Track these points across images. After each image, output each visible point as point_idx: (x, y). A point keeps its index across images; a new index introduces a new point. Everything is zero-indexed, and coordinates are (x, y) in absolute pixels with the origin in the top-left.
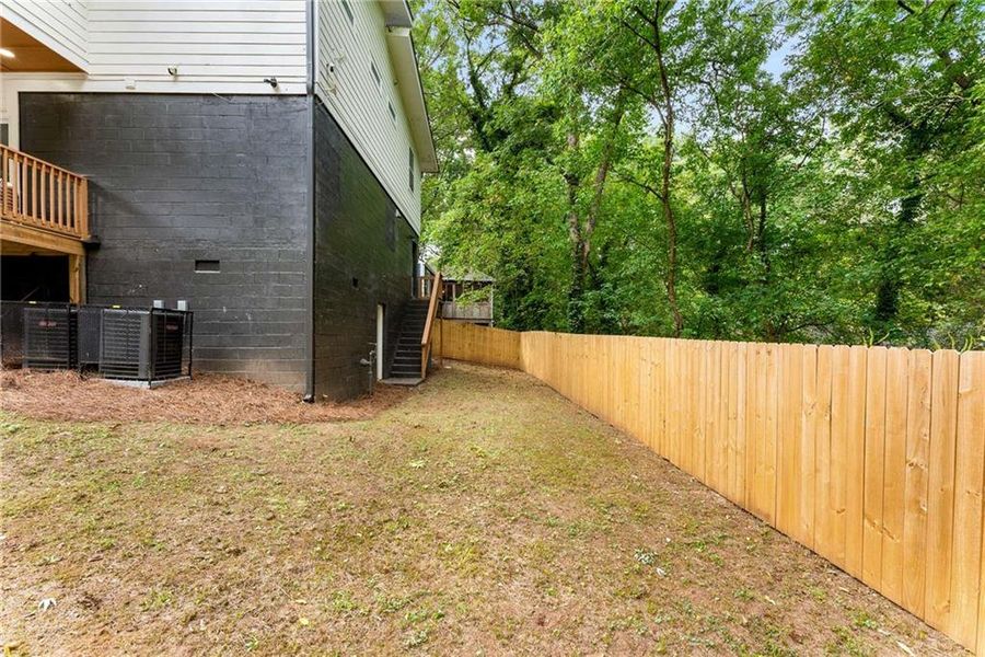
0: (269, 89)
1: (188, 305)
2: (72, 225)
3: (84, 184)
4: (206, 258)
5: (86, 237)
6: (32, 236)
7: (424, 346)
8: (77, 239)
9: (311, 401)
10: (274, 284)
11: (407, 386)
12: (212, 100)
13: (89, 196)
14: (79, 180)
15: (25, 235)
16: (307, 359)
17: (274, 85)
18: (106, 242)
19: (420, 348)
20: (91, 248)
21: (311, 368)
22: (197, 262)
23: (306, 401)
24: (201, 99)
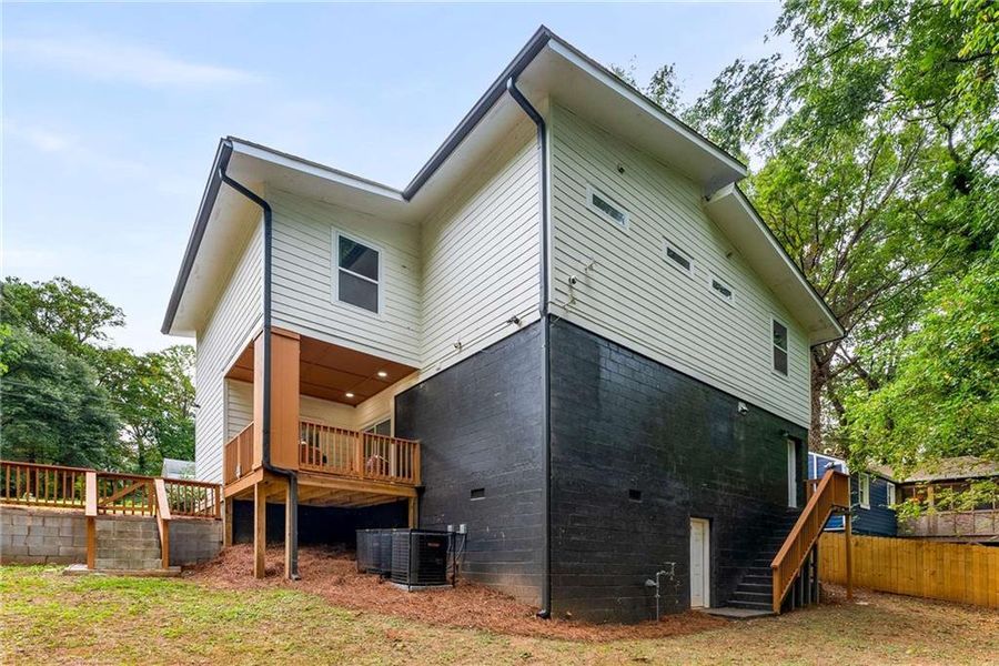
0: (514, 328)
1: (467, 528)
2: (409, 477)
3: (418, 446)
4: (477, 488)
5: (418, 483)
6: (383, 488)
7: (775, 568)
8: (412, 486)
9: (546, 616)
10: (521, 503)
11: (730, 617)
12: (481, 356)
13: (421, 454)
14: (415, 445)
15: (377, 487)
16: (542, 574)
17: (517, 321)
18: (428, 486)
19: (770, 572)
20: (421, 491)
21: (546, 583)
22: (472, 492)
23: (538, 615)
24: (475, 358)
